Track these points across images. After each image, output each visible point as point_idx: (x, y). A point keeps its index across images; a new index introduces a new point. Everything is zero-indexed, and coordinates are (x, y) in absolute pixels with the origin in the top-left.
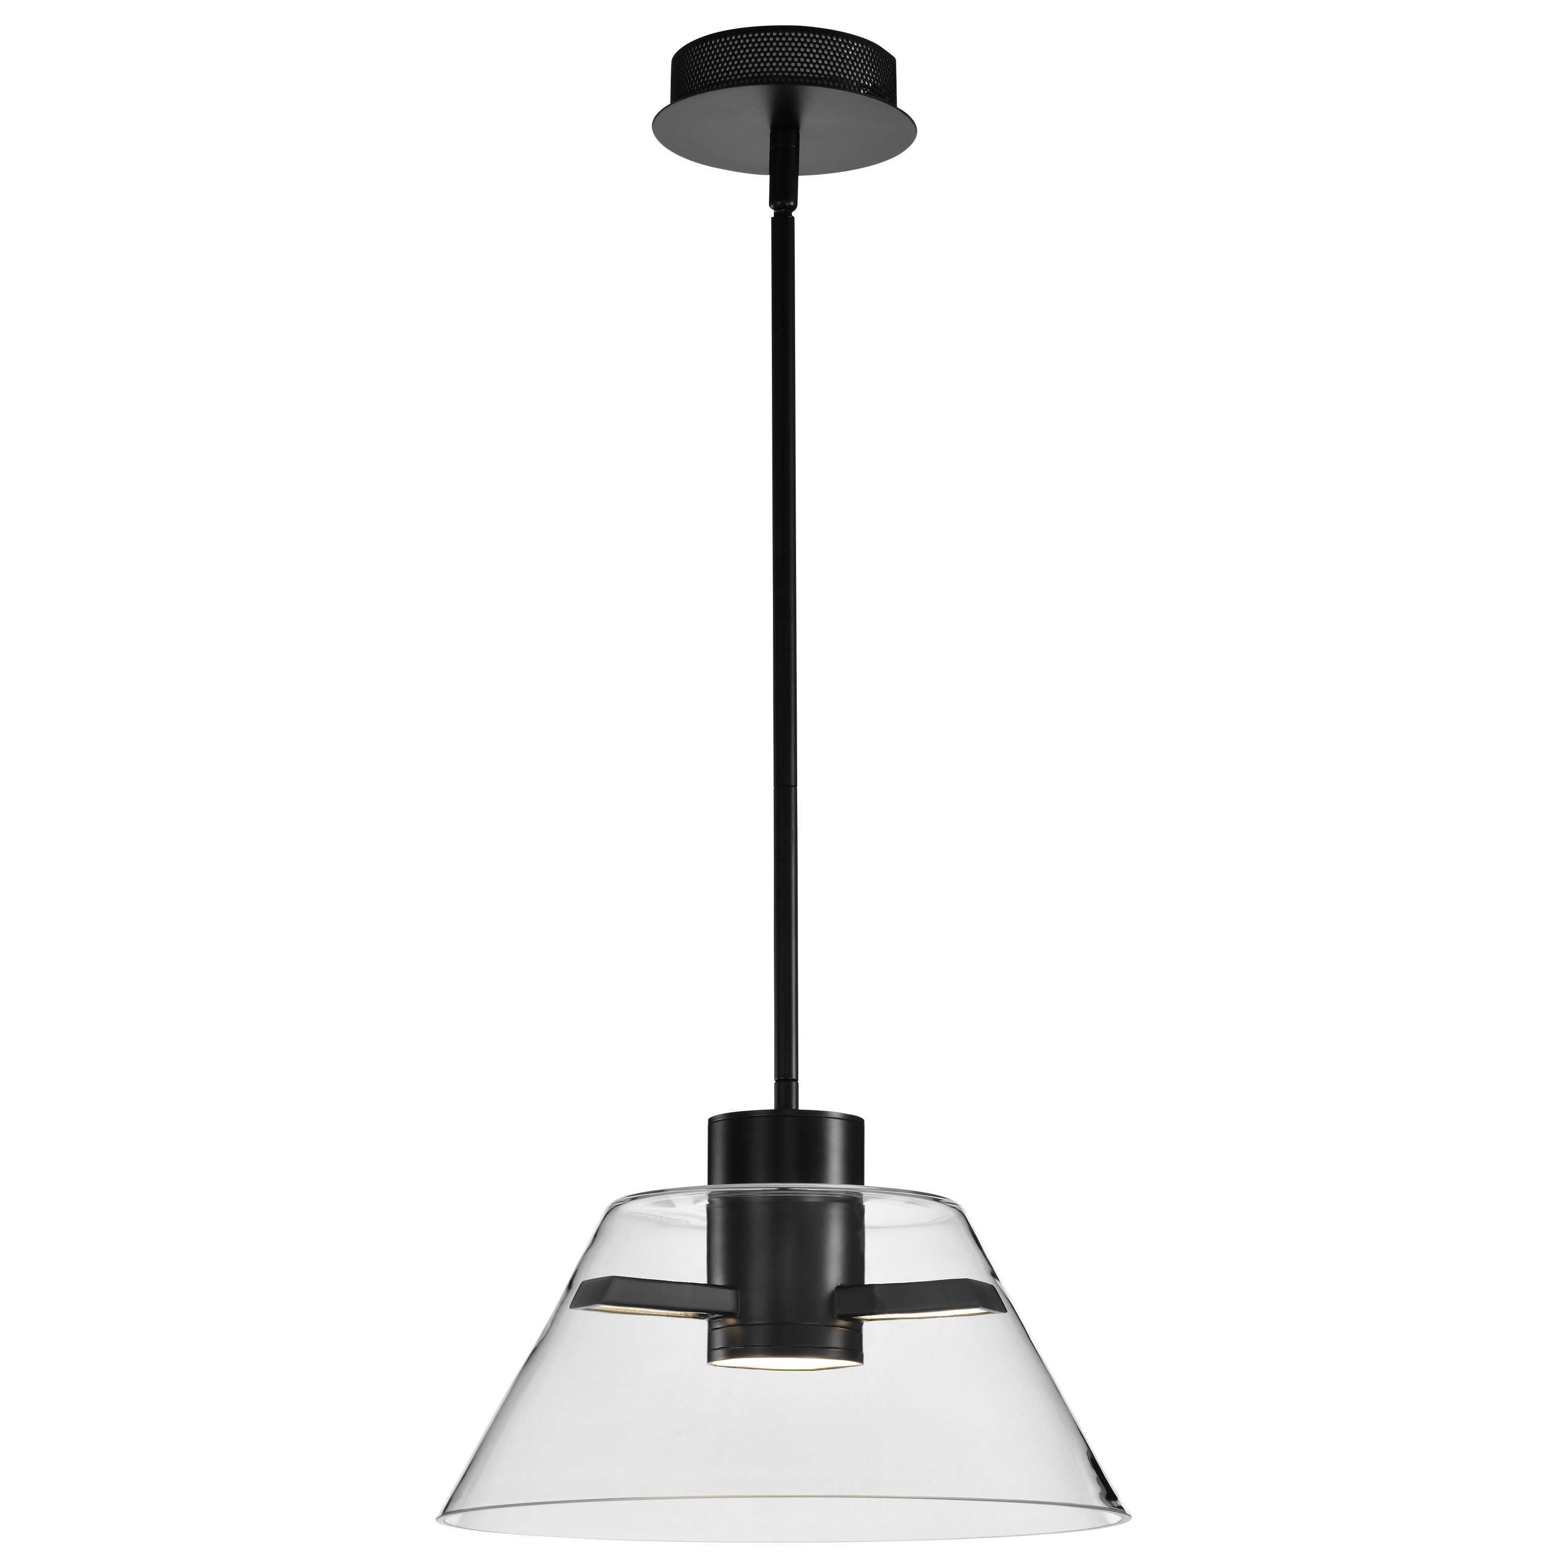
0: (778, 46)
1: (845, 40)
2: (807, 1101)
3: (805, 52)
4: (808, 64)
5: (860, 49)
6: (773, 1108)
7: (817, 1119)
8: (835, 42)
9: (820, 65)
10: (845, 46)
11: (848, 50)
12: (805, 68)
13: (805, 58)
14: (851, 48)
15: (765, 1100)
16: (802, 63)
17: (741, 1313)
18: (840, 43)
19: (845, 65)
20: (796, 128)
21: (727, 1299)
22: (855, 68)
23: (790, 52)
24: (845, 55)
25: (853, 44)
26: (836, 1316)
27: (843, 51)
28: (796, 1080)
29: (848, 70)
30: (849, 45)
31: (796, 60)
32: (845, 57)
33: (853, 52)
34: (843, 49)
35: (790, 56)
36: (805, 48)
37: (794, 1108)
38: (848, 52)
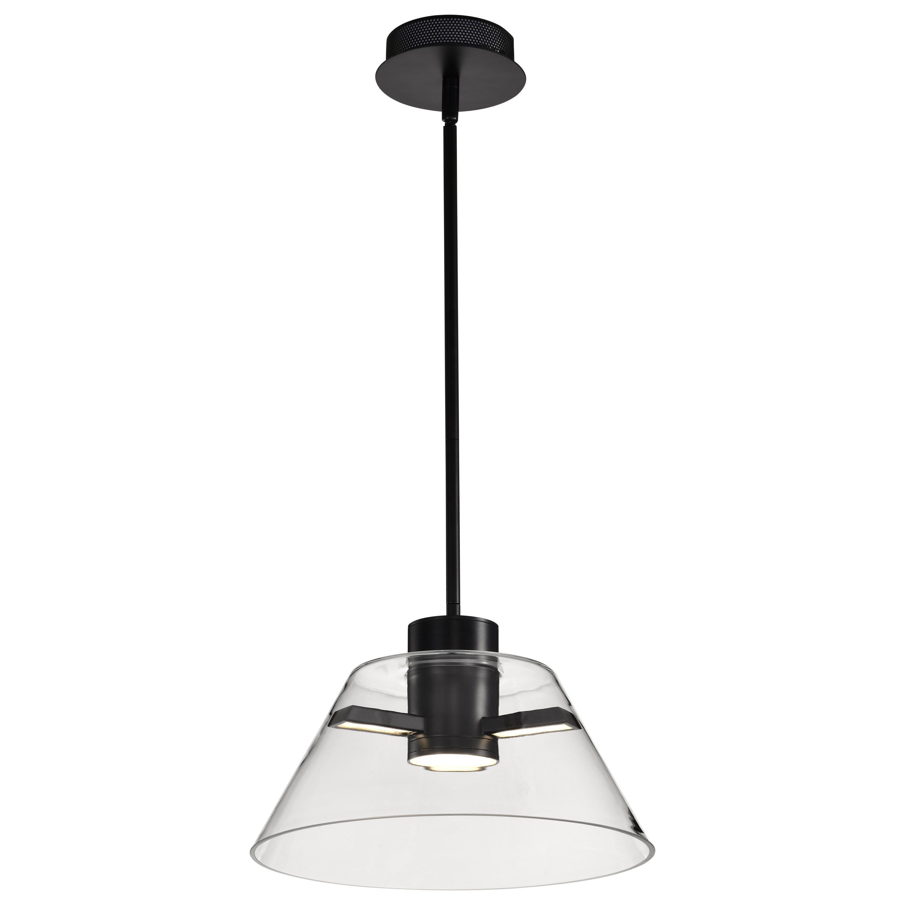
0: (446, 25)
1: (485, 24)
2: (465, 610)
3: (462, 29)
4: (464, 35)
5: (493, 29)
6: (446, 615)
7: (471, 621)
8: (479, 24)
9: (471, 36)
10: (485, 27)
11: (486, 29)
12: (462, 38)
13: (462, 32)
14: (488, 28)
15: (441, 610)
16: (460, 35)
17: (427, 731)
18: (482, 25)
19: (485, 37)
20: (457, 77)
21: (419, 723)
22: (490, 39)
23: (453, 29)
24: (485, 31)
25: (489, 26)
26: (483, 733)
27: (483, 29)
28: (459, 604)
29: (486, 40)
30: (487, 27)
31: (457, 33)
32: (485, 33)
33: (489, 30)
34: (483, 28)
35: (453, 31)
36: (462, 27)
37: (458, 614)
38: (486, 30)
